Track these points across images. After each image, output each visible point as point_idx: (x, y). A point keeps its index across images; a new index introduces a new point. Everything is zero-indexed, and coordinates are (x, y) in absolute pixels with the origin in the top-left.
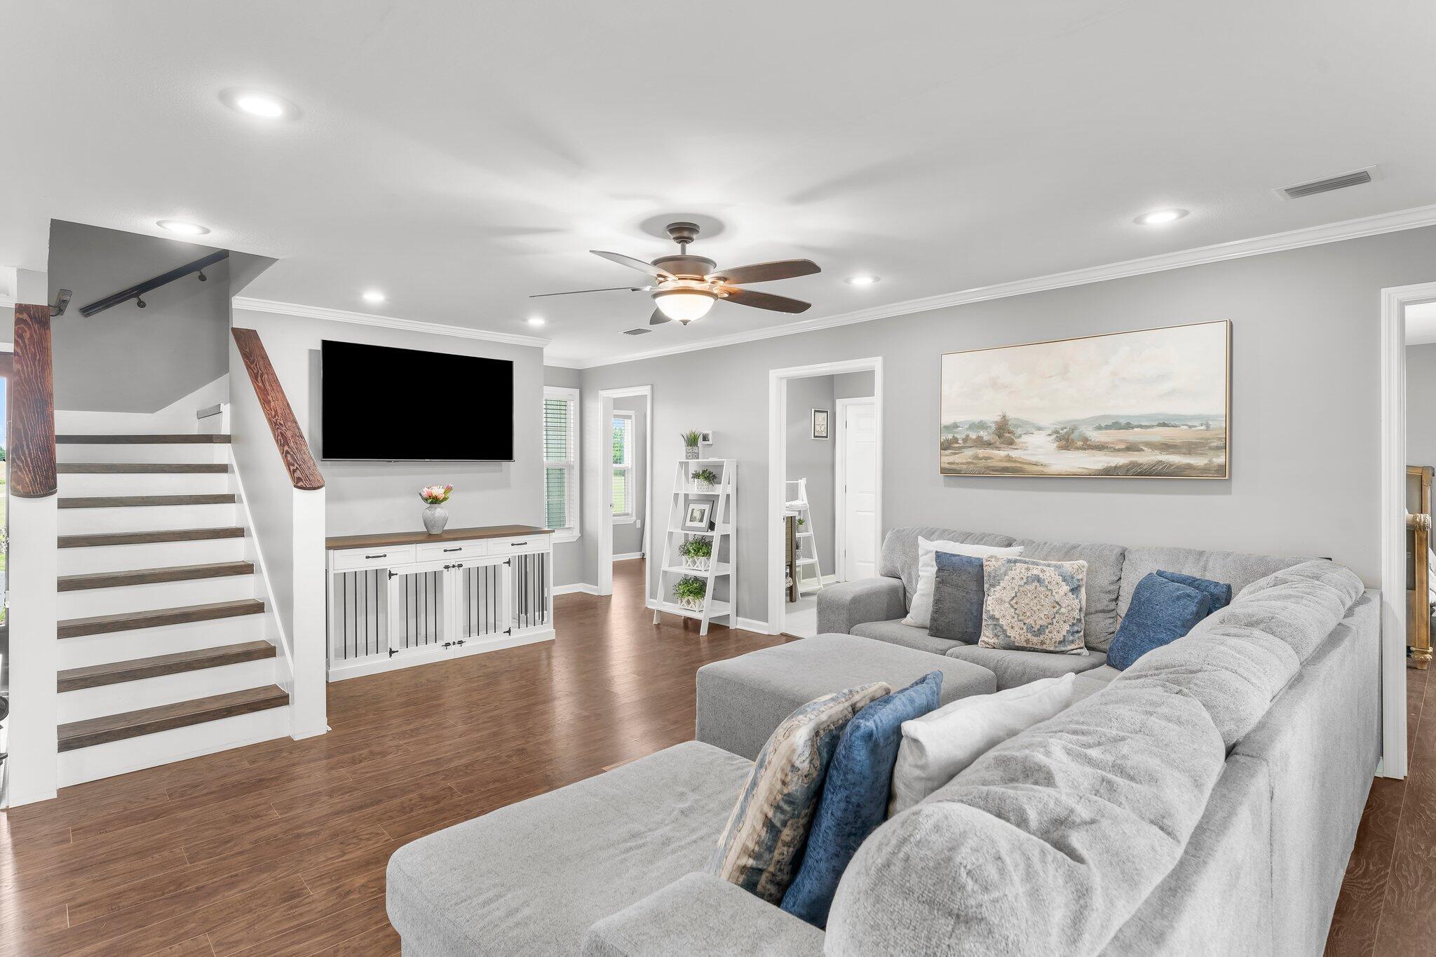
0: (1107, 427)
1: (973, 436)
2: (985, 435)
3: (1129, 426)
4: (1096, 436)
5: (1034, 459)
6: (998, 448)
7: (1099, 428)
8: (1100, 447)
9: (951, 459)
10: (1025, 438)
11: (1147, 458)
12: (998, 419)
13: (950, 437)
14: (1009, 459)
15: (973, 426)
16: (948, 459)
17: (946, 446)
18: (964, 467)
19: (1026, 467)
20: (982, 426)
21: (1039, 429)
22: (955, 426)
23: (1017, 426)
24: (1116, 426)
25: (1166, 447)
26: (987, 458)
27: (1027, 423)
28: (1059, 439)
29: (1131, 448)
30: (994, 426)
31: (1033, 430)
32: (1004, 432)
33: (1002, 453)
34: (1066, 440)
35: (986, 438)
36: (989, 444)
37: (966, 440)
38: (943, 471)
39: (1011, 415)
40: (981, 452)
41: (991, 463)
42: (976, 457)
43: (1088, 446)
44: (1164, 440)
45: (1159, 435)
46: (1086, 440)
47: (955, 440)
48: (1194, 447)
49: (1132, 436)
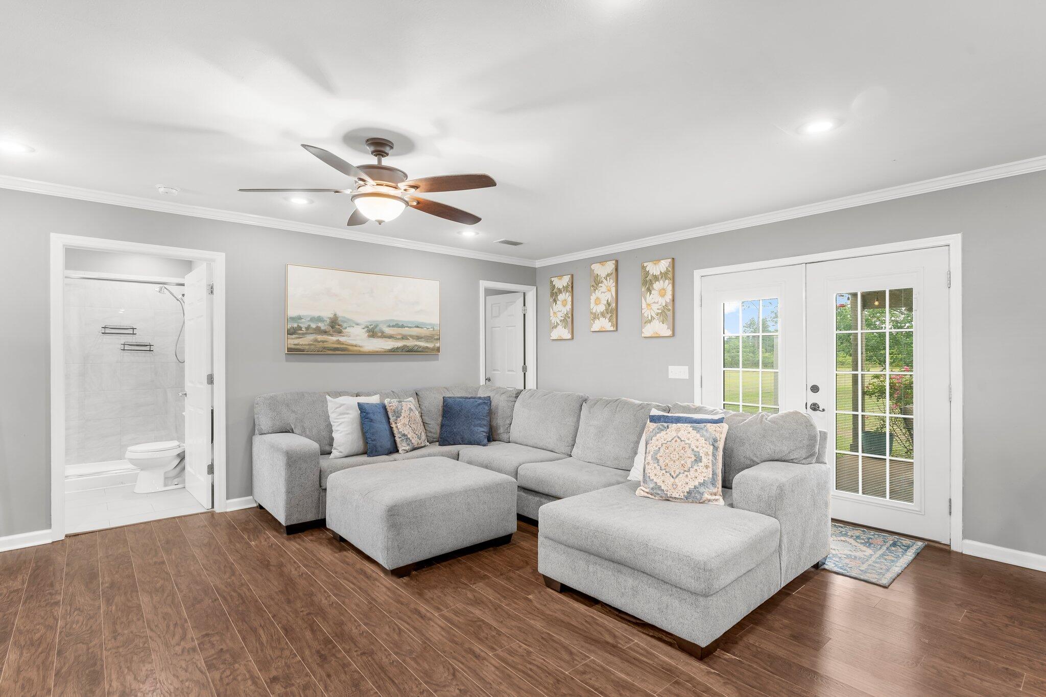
0: (393, 326)
1: (313, 326)
2: (323, 326)
3: (403, 326)
4: (388, 331)
5: (354, 343)
6: (332, 335)
7: (389, 326)
8: (390, 337)
9: (296, 341)
10: (348, 330)
11: (411, 343)
12: (332, 316)
13: (295, 325)
14: (338, 342)
15: (313, 319)
16: (293, 341)
17: (292, 332)
18: (307, 347)
19: (350, 348)
20: (320, 319)
21: (358, 324)
22: (300, 318)
23: (344, 322)
24: (397, 326)
25: (418, 338)
26: (323, 342)
27: (349, 320)
28: (369, 331)
29: (404, 337)
30: (328, 321)
31: (354, 325)
32: (335, 325)
33: (334, 339)
34: (373, 332)
35: (323, 328)
36: (325, 332)
37: (308, 328)
38: (290, 350)
39: (340, 314)
40: (320, 337)
41: (326, 345)
42: (316, 341)
43: (384, 336)
44: (418, 335)
45: (415, 331)
46: (383, 332)
47: (300, 328)
48: (428, 338)
49: (405, 331)
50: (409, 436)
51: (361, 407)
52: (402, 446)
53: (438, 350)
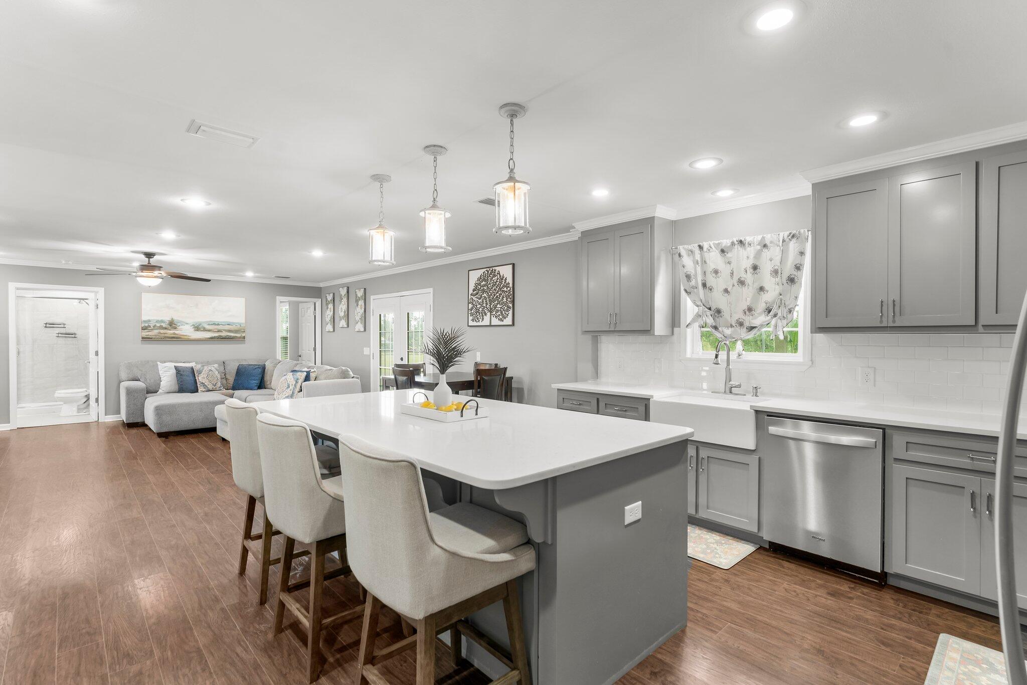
0: (212, 324)
1: (158, 325)
2: (164, 325)
3: (218, 325)
4: (208, 327)
5: (185, 334)
6: (170, 330)
7: (209, 325)
8: (209, 331)
9: (147, 334)
10: (181, 327)
11: (224, 334)
12: (170, 319)
13: (147, 325)
14: (174, 334)
15: (158, 321)
16: (145, 333)
17: (144, 329)
18: (154, 337)
19: (182, 337)
20: (162, 321)
21: (187, 324)
22: (149, 321)
23: (178, 322)
24: (214, 324)
25: (230, 331)
26: (165, 334)
27: (183, 322)
28: (195, 327)
29: (219, 331)
30: (168, 322)
31: (184, 324)
32: (172, 324)
33: (172, 332)
34: (197, 328)
35: (164, 326)
36: (166, 328)
37: (155, 326)
38: (143, 338)
39: (175, 318)
40: (162, 331)
41: (166, 335)
42: (160, 333)
43: (205, 330)
44: (228, 329)
45: (227, 327)
46: (204, 328)
47: (150, 327)
48: (236, 331)
49: (220, 327)
50: (205, 384)
51: (176, 368)
52: (200, 389)
53: (244, 338)
